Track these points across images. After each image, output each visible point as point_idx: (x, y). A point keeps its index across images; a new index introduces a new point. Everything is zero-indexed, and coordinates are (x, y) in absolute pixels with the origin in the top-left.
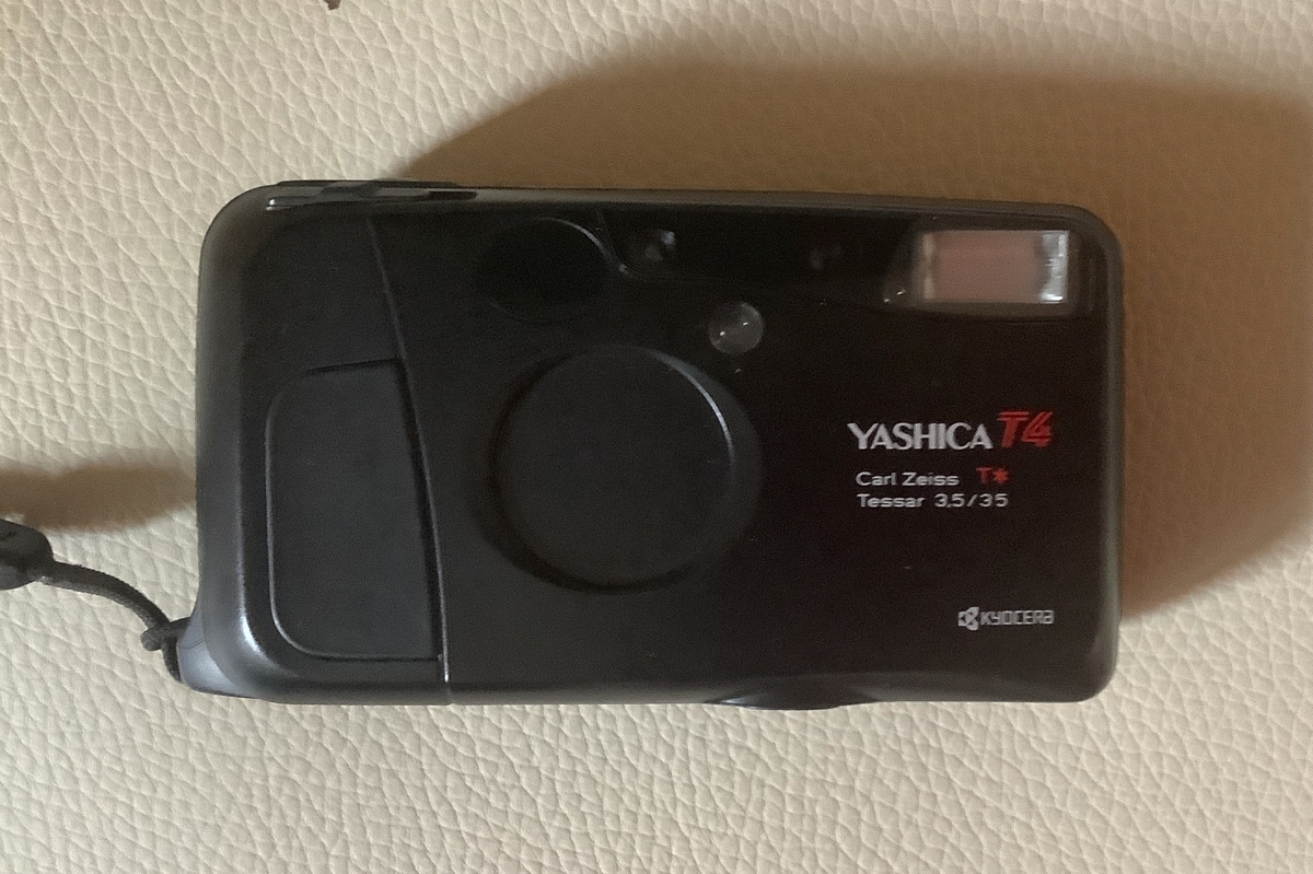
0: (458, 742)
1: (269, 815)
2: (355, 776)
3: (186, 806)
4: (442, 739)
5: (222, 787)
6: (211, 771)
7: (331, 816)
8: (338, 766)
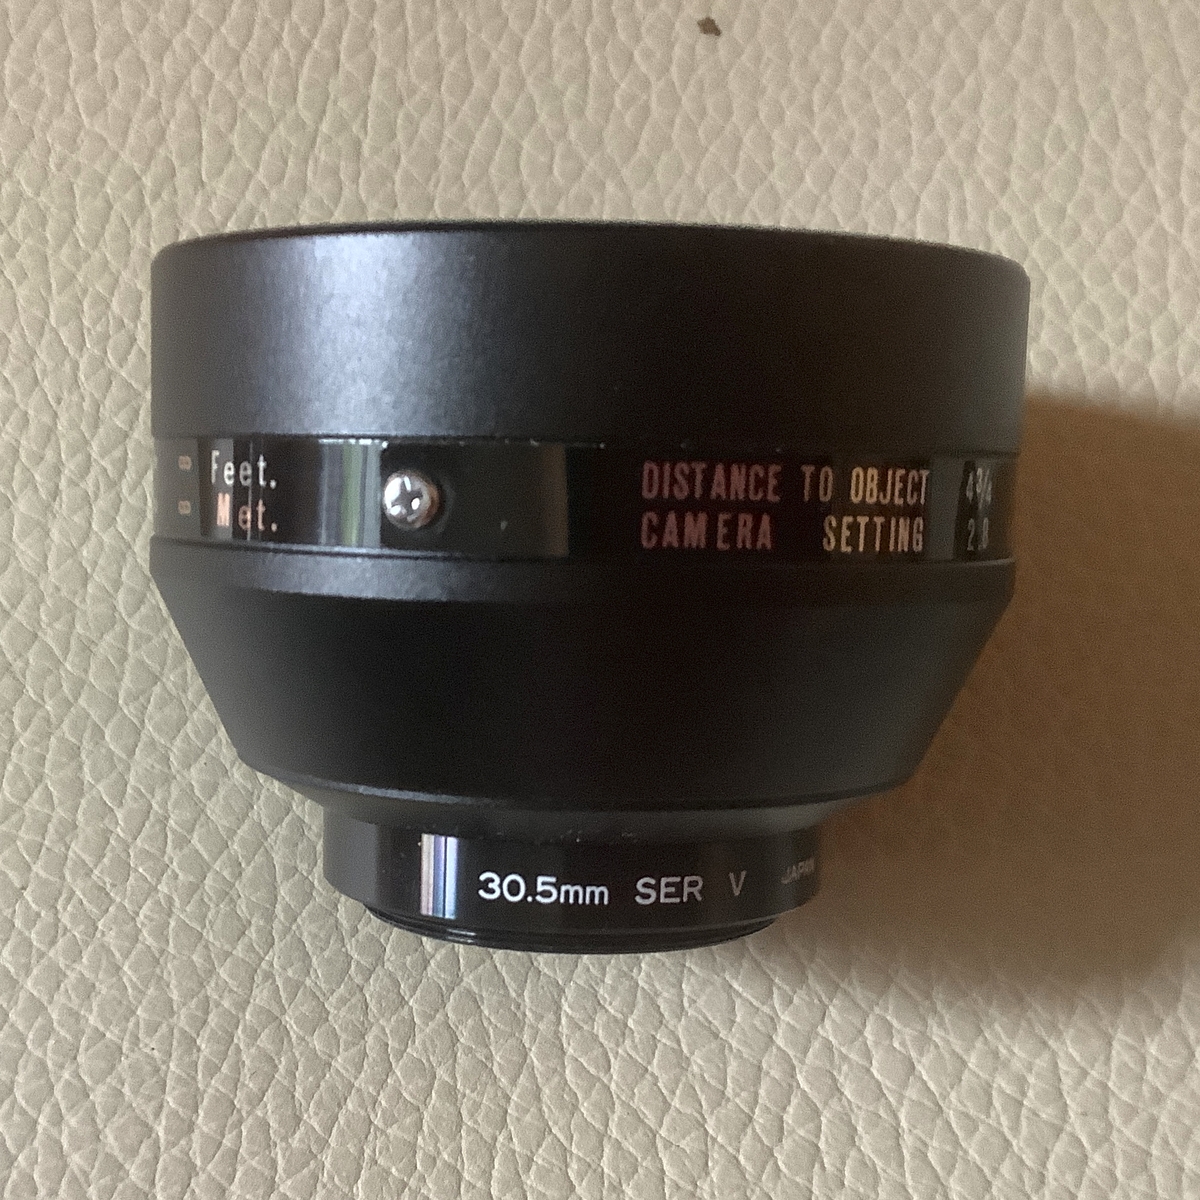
0: (587, 1093)
1: (212, 1070)
2: (390, 1069)
3: (87, 990)
4: (562, 1075)
5: (162, 985)
6: (162, 952)
7: (312, 1120)
8: (370, 1038)
